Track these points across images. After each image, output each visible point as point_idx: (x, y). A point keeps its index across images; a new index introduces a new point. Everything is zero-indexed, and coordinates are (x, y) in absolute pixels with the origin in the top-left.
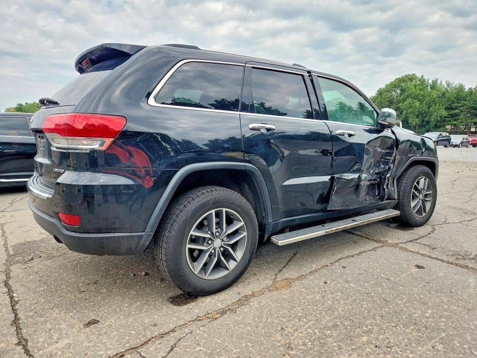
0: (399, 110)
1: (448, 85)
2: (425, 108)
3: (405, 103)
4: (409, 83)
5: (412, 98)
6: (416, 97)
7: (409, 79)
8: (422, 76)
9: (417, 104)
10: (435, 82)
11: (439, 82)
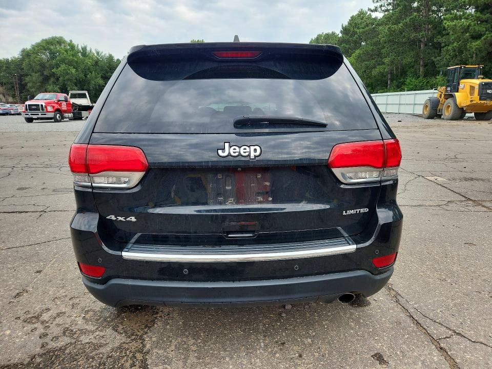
0: (54, 77)
1: (98, 53)
2: (82, 75)
3: (60, 69)
4: (58, 46)
5: (66, 64)
6: (70, 63)
7: (57, 42)
8: (71, 41)
9: (73, 71)
10: (84, 49)
11: (88, 49)
